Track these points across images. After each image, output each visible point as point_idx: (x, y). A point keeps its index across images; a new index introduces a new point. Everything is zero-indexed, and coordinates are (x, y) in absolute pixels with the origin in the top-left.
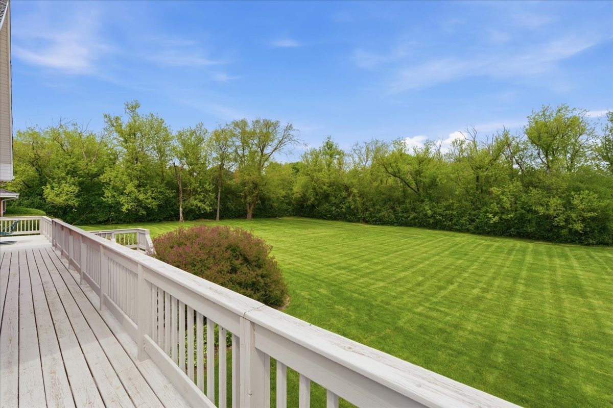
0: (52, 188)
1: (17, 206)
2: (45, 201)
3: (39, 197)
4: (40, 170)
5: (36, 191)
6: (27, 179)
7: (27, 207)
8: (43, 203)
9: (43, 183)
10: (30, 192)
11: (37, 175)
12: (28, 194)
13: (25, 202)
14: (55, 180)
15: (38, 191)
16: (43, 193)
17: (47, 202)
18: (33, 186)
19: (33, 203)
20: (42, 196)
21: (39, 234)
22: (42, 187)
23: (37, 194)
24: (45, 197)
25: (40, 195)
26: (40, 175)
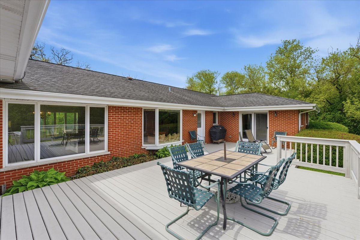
0: (352, 103)
1: (322, 120)
2: (345, 116)
3: (339, 112)
4: (340, 88)
5: (337, 107)
6: (330, 97)
7: (329, 121)
8: (343, 117)
9: (343, 98)
10: (331, 108)
11: (337, 93)
12: (330, 109)
13: (328, 116)
14: (355, 95)
15: (339, 107)
16: (343, 107)
17: (347, 116)
18: (334, 103)
19: (334, 117)
20: (342, 111)
21: (343, 175)
22: (343, 102)
23: (337, 109)
24: (345, 111)
25: (340, 110)
26: (340, 93)
